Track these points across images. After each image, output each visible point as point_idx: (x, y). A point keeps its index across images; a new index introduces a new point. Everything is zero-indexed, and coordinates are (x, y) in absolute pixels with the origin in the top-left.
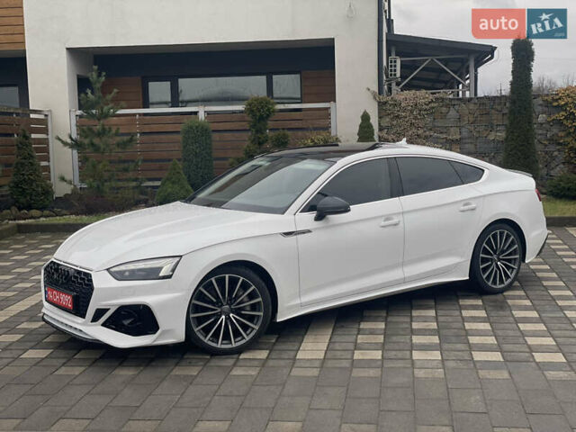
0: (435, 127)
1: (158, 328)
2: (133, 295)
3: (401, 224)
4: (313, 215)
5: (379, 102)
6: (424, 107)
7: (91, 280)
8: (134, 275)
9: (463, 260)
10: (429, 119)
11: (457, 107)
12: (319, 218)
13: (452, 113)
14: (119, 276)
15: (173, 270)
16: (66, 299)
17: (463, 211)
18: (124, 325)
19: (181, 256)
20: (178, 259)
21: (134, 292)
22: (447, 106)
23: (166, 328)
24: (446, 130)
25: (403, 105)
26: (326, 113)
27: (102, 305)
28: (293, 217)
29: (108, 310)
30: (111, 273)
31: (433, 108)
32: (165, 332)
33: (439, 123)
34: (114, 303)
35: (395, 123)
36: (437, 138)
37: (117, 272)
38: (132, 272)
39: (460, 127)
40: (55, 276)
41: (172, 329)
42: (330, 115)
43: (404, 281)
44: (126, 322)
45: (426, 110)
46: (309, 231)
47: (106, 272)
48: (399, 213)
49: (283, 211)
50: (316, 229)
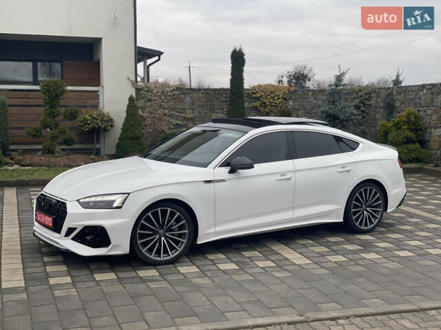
0: (176, 108)
1: (110, 243)
2: (94, 219)
3: (293, 179)
4: (227, 169)
5: (136, 89)
6: (169, 94)
7: (66, 208)
8: (96, 205)
9: (339, 207)
10: (171, 103)
11: (191, 95)
12: (231, 172)
13: (188, 99)
14: (86, 205)
15: (123, 203)
16: (48, 220)
17: (340, 172)
18: (86, 240)
19: (129, 194)
20: (127, 195)
21: (95, 216)
22: (184, 94)
23: (116, 243)
24: (183, 110)
25: (154, 91)
26: (95, 95)
27: (72, 225)
28: (213, 170)
29: (77, 228)
30: (80, 203)
31: (175, 94)
32: (115, 246)
33: (179, 106)
34: (80, 224)
35: (148, 104)
36: (178, 116)
37: (84, 202)
38: (95, 202)
39: (193, 109)
40: (43, 204)
41: (120, 245)
42: (99, 96)
43: (294, 220)
44: (88, 238)
45: (170, 96)
46: (224, 181)
47: (77, 202)
48: (291, 171)
49: (205, 165)
50: (229, 179)
